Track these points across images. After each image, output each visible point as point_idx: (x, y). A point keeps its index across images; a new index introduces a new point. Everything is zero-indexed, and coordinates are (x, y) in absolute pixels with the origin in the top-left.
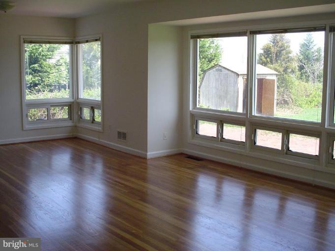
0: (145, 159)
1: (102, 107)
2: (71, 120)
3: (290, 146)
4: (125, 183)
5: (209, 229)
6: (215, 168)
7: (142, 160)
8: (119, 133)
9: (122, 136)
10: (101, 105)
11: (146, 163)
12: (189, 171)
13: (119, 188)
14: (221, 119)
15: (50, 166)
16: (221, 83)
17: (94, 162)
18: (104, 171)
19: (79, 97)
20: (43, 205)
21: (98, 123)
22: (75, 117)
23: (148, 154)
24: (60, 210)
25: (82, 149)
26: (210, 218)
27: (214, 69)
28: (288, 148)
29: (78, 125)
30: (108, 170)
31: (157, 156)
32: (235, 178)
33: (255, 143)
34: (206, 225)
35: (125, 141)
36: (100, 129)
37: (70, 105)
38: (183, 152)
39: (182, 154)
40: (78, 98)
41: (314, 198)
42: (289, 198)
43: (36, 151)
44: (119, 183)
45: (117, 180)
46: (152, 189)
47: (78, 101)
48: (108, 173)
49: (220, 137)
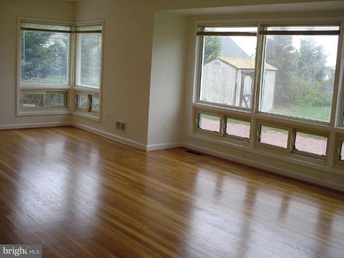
0: (145, 151)
1: (100, 95)
2: (66, 107)
3: (296, 145)
4: (125, 175)
5: (216, 227)
6: (217, 163)
7: (141, 152)
8: (118, 123)
9: (121, 126)
10: (100, 94)
11: (145, 156)
12: (190, 166)
13: (119, 180)
14: (225, 114)
15: (43, 153)
16: (219, 76)
17: (89, 151)
18: (100, 162)
19: (77, 84)
20: (41, 195)
21: (96, 112)
22: (71, 104)
23: (147, 146)
24: (59, 201)
25: (78, 138)
26: (216, 215)
27: (213, 62)
28: (294, 147)
29: (74, 113)
30: (106, 161)
31: (157, 149)
32: (238, 174)
33: (260, 140)
34: (212, 222)
35: (123, 132)
36: (97, 118)
37: (67, 92)
38: (183, 146)
39: (182, 148)
40: (75, 85)
41: (320, 199)
42: (293, 197)
43: (30, 138)
44: (119, 175)
45: (117, 172)
46: (152, 182)
47: (75, 88)
48: (107, 165)
49: (223, 132)
